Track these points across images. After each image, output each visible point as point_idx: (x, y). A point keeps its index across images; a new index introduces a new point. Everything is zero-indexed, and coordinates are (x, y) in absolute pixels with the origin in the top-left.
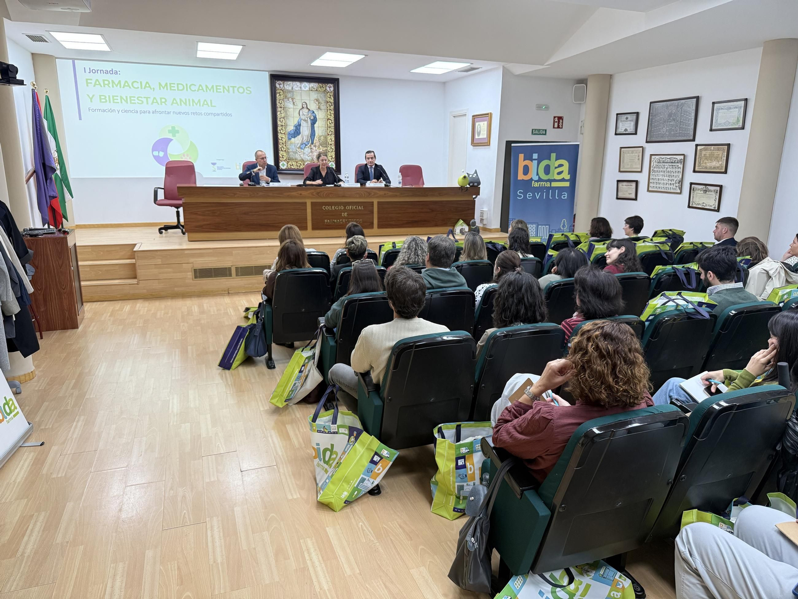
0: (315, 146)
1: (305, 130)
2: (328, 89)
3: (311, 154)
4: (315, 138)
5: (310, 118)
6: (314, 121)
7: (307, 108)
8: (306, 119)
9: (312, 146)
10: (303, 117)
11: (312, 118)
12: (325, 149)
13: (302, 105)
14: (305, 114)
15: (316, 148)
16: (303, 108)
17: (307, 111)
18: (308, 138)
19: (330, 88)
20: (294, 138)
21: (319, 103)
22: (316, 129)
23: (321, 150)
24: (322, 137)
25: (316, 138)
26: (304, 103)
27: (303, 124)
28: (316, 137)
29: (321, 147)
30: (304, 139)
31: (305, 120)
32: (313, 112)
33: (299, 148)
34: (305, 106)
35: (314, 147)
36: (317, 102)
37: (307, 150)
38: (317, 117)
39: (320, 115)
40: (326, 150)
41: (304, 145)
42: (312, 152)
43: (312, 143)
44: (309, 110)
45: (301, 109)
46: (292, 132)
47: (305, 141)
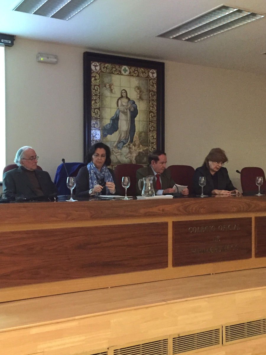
0: (135, 145)
1: (124, 125)
2: (151, 75)
3: (129, 155)
4: (135, 135)
5: (130, 110)
6: (134, 113)
7: (127, 97)
8: (126, 110)
9: (131, 145)
10: (122, 108)
11: (132, 109)
12: (145, 148)
13: (122, 93)
14: (124, 104)
15: (136, 147)
16: (122, 97)
17: (126, 100)
18: (126, 135)
19: (153, 74)
20: (111, 134)
21: (140, 92)
22: (136, 123)
23: (141, 150)
24: (143, 134)
25: (136, 135)
26: (123, 91)
27: (122, 117)
28: (136, 133)
29: (141, 146)
30: (123, 136)
31: (124, 112)
32: (134, 103)
33: (115, 147)
34: (124, 95)
35: (133, 147)
36: (138, 91)
37: (125, 150)
38: (138, 108)
39: (141, 106)
40: (147, 150)
41: (122, 144)
42: (130, 152)
43: (132, 141)
44: (129, 99)
45: (120, 98)
46: (108, 127)
47: (123, 139)
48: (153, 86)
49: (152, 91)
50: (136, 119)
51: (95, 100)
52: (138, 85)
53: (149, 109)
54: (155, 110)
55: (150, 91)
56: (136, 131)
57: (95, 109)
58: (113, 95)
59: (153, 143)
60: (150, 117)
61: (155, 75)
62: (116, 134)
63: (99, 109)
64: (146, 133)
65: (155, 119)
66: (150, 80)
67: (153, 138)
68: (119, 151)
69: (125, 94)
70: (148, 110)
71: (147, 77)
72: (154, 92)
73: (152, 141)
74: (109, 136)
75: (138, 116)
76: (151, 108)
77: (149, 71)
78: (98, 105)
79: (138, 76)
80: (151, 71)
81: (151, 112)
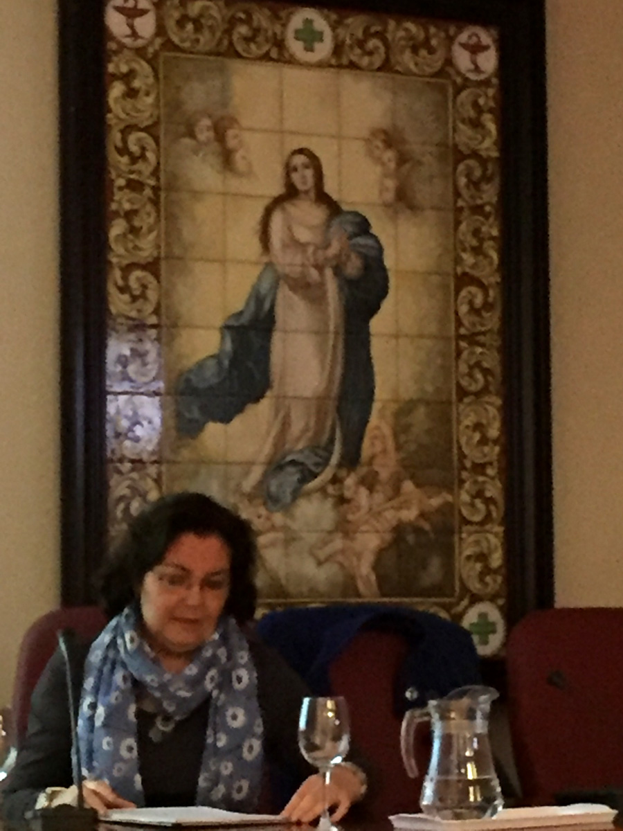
0: (370, 482)
2: (463, 60)
4: (374, 420)
5: (338, 271)
6: (365, 291)
7: (322, 197)
9: (350, 481)
11: (353, 267)
12: (435, 502)
13: (289, 169)
14: (304, 235)
15: (379, 497)
16: (291, 193)
18: (320, 421)
19: (477, 55)
20: (226, 419)
23: (410, 515)
25: (378, 423)
26: (299, 160)
27: (294, 314)
28: (376, 406)
29: (408, 486)
30: (297, 426)
32: (363, 226)
33: (251, 497)
34: (303, 181)
35: (363, 492)
36: (389, 155)
37: (314, 512)
38: (388, 262)
39: (409, 247)
40: (448, 510)
41: (292, 476)
42: (344, 528)
43: (351, 459)
44: (333, 208)
45: (278, 202)
46: (211, 375)
47: (298, 446)
48: (476, 124)
49: (475, 155)
50: (377, 324)
51: (129, 215)
52: (385, 123)
53: (458, 261)
54: (488, 267)
55: (459, 156)
56: (381, 393)
57: (127, 269)
58: (234, 184)
59: (479, 468)
60: (464, 309)
61: (489, 61)
62: (260, 413)
63: (152, 267)
64: (442, 412)
65: (492, 320)
66: (458, 90)
67: (484, 441)
68: (278, 518)
69: (309, 173)
70: (449, 267)
71: (440, 73)
72: (483, 161)
73: (474, 455)
74: (213, 430)
75: (387, 305)
76: (468, 258)
77: (450, 40)
78: (147, 247)
79: (386, 67)
80: (463, 37)
81: (464, 280)
